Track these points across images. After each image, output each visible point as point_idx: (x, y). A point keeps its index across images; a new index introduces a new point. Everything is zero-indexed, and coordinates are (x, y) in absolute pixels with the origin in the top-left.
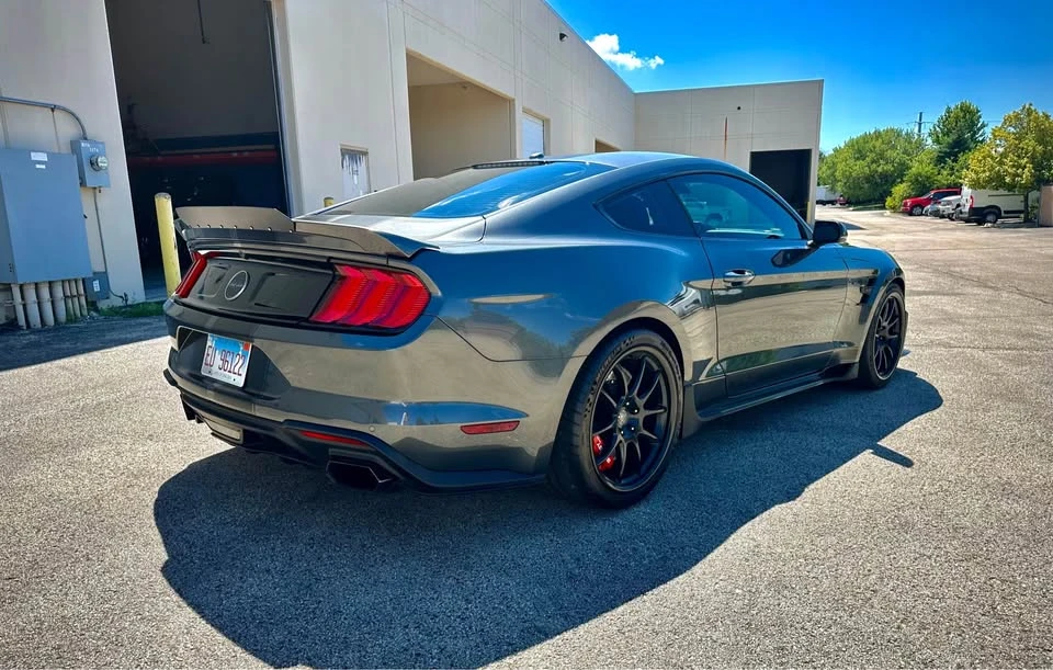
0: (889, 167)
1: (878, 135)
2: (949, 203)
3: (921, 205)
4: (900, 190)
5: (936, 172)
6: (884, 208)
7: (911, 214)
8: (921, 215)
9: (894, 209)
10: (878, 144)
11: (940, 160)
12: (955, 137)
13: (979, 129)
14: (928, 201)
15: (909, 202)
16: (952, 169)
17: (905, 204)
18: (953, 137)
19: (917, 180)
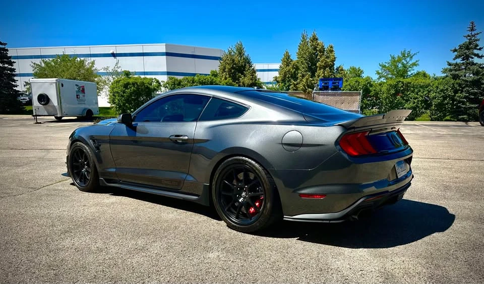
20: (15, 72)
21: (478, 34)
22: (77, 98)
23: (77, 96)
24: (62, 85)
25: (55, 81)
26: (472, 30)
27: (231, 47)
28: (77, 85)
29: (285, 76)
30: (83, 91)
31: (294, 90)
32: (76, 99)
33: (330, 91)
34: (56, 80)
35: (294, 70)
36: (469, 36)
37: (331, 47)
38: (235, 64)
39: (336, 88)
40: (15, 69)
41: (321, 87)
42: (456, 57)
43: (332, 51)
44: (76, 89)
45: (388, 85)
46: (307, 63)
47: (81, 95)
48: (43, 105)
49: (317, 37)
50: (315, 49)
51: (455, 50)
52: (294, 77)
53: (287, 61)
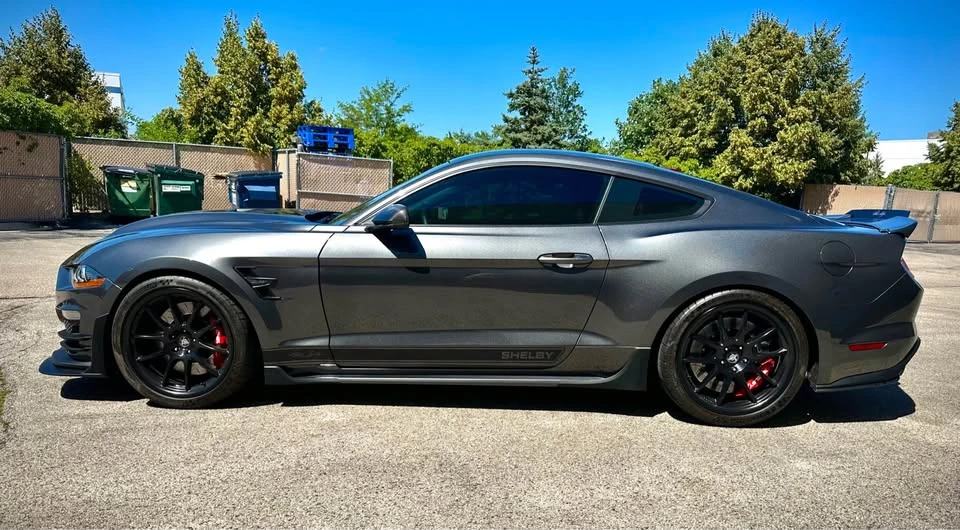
21: (543, 70)
26: (534, 62)
27: (31, 21)
29: (199, 109)
31: (227, 143)
33: (330, 154)
35: (219, 98)
36: (530, 72)
37: (293, 58)
38: (50, 66)
39: (342, 149)
41: (312, 145)
42: (513, 107)
43: (294, 67)
45: (415, 150)
46: (249, 87)
49: (263, 30)
50: (263, 56)
51: (511, 95)
52: (221, 113)
53: (196, 76)
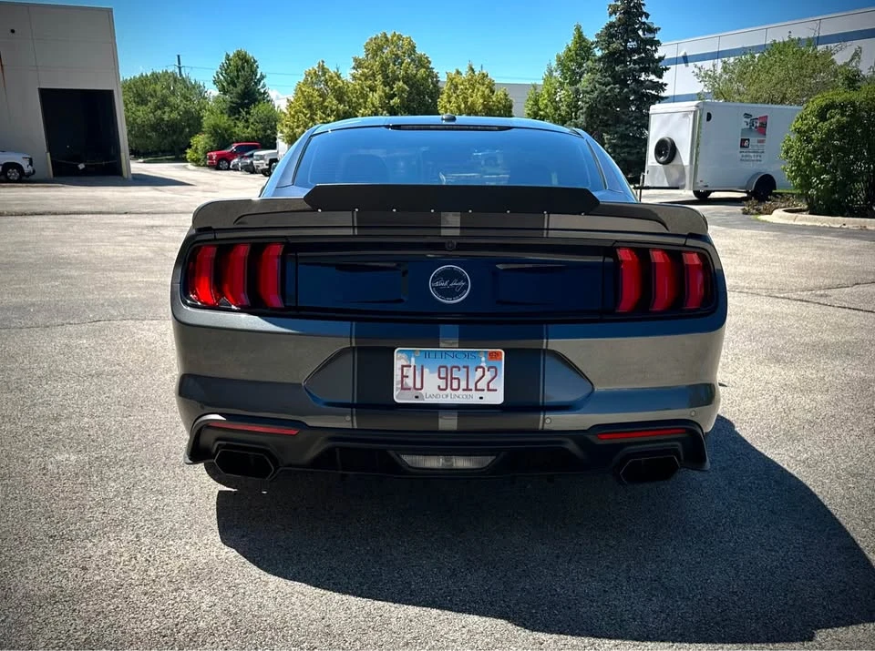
0: (174, 115)
1: (156, 77)
2: (262, 157)
3: (227, 158)
4: (200, 141)
5: (232, 124)
6: (185, 160)
7: (218, 168)
8: (228, 169)
9: (196, 162)
10: (158, 88)
11: (234, 110)
12: (242, 87)
13: (259, 81)
14: (233, 155)
15: (214, 155)
16: (247, 121)
17: (211, 158)
18: (240, 88)
19: (216, 131)
20: (664, 90)
22: (742, 146)
23: (743, 141)
24: (709, 117)
25: (694, 109)
28: (747, 115)
30: (762, 128)
32: (740, 149)
34: (697, 106)
40: (666, 85)
44: (743, 123)
47: (754, 140)
48: (663, 163)
